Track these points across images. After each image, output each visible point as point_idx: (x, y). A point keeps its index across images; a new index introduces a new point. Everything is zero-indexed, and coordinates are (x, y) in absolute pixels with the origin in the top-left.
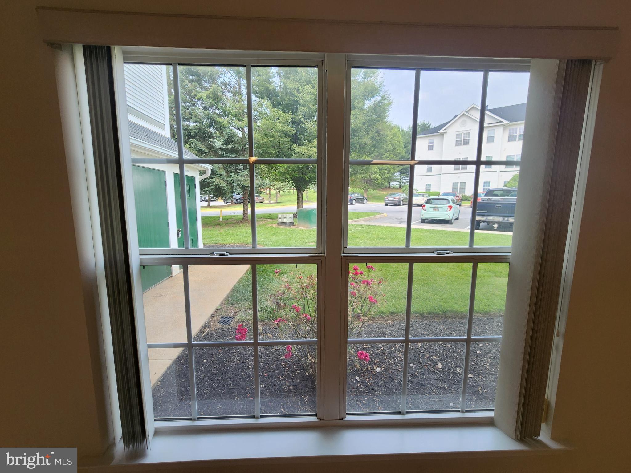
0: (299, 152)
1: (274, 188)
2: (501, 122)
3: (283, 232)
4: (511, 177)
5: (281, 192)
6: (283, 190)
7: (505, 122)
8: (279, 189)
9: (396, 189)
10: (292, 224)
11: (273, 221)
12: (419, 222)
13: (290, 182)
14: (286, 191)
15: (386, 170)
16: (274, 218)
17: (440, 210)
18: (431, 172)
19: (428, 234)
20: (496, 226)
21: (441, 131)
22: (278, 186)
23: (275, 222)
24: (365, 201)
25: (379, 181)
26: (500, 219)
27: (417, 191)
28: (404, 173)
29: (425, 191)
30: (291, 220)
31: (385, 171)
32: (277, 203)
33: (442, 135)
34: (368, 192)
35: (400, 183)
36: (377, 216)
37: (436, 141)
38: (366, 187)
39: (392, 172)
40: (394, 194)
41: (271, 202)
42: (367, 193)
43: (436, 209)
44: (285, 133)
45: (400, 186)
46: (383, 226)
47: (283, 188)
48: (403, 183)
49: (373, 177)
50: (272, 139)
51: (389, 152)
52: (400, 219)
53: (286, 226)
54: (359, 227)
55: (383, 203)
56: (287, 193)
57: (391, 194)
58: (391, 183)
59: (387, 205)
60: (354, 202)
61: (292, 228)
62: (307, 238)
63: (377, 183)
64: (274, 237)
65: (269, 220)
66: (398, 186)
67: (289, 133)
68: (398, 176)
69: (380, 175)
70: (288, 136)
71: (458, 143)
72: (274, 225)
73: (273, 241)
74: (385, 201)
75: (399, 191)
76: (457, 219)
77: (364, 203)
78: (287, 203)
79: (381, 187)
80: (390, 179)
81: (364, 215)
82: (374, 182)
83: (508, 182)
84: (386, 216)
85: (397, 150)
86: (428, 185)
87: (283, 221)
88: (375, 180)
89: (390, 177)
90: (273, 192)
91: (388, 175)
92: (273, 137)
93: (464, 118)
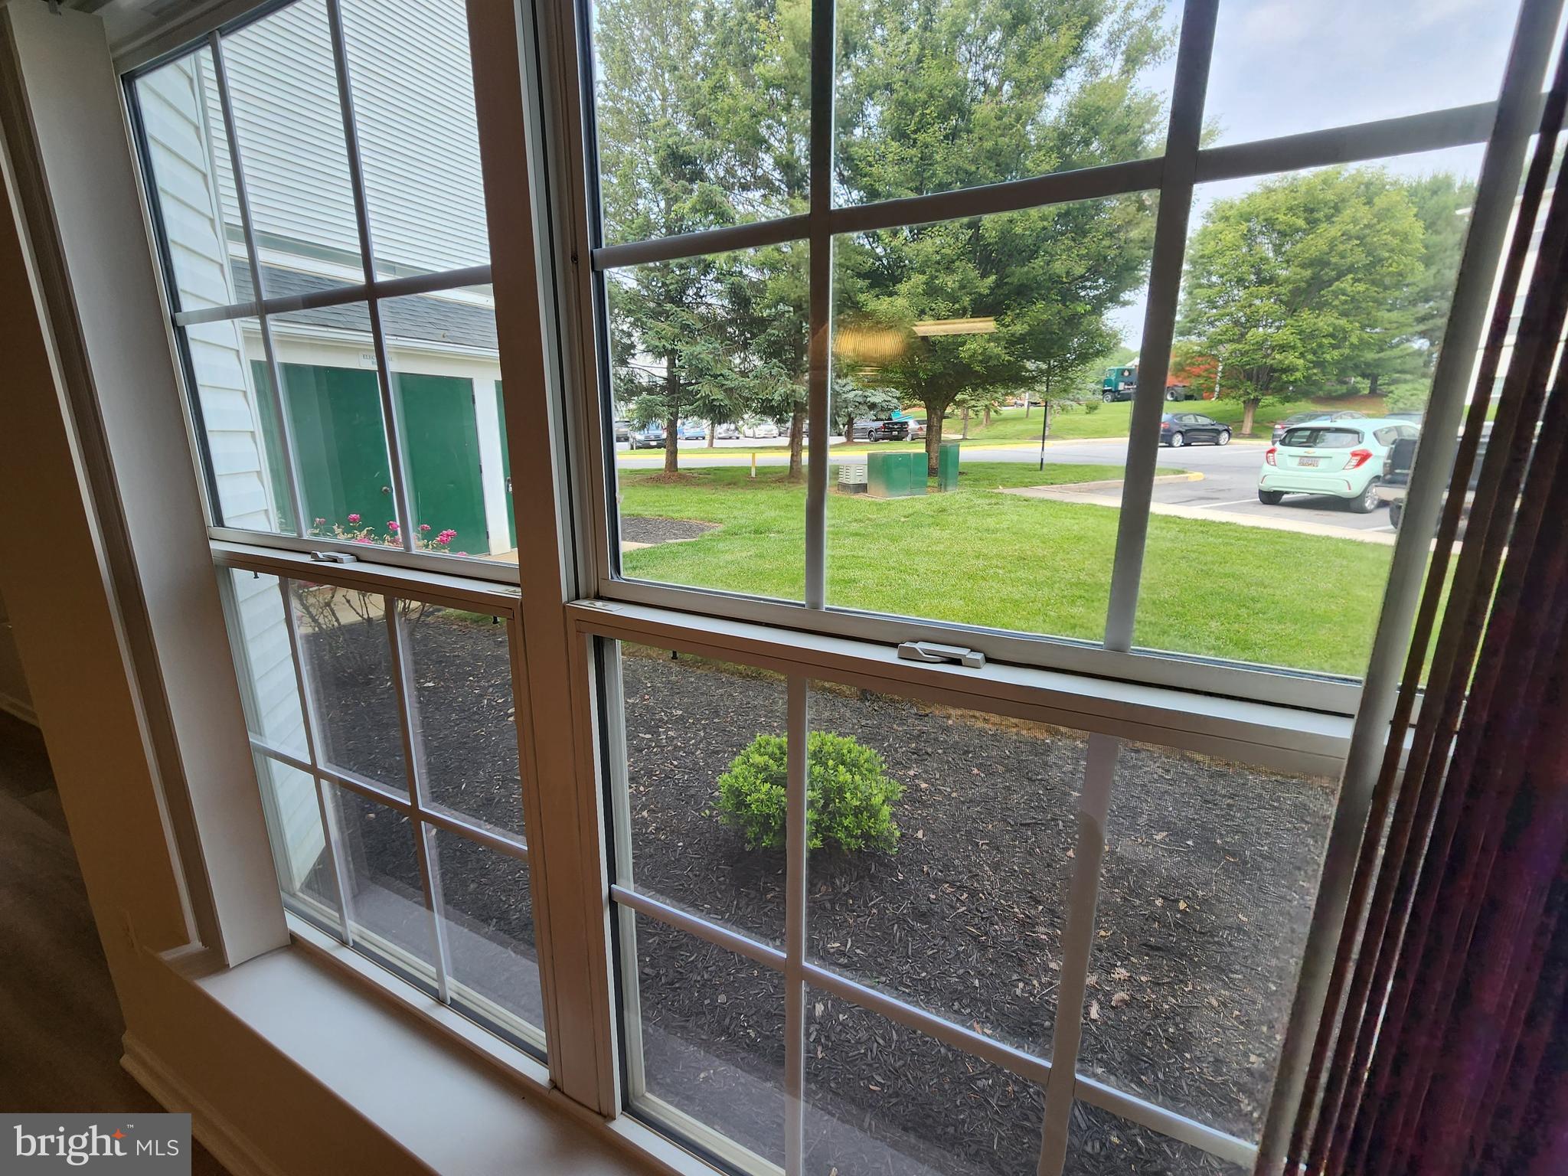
15: (1332, 336)
17: (1322, 463)
24: (1224, 436)
34: (1259, 410)
38: (1249, 394)
42: (1254, 412)
49: (1275, 361)
51: (1352, 276)
60: (1178, 439)
82: (1279, 378)
84: (1194, 479)
85: (1391, 265)
88: (1282, 371)
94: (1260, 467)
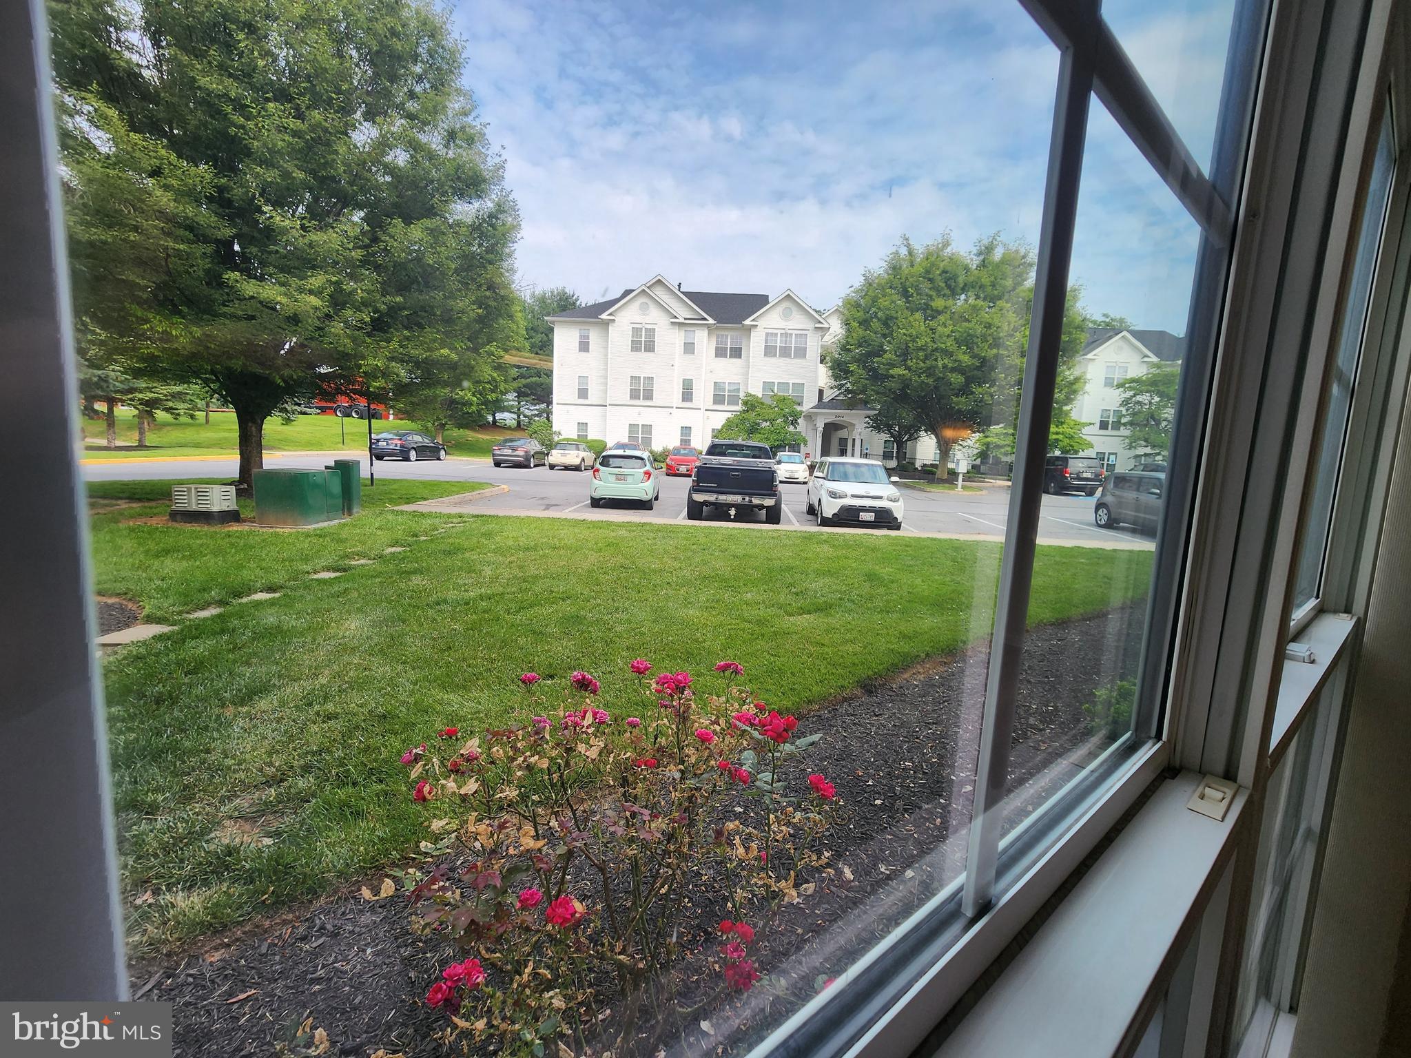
0: (252, 297)
1: (131, 400)
2: (705, 319)
3: (202, 545)
4: (724, 421)
5: (160, 415)
6: (171, 408)
7: (711, 321)
8: (151, 405)
9: (509, 428)
10: (232, 517)
11: (145, 507)
12: (586, 506)
13: (212, 385)
14: (182, 412)
15: (489, 382)
16: (148, 496)
17: (630, 479)
18: (587, 398)
19: (623, 532)
20: (733, 512)
21: (604, 316)
22: (148, 396)
23: (155, 511)
24: (443, 452)
25: (474, 408)
26: (737, 499)
27: (561, 437)
28: (528, 395)
29: (576, 438)
30: (227, 503)
31: (488, 386)
32: (141, 446)
33: (606, 324)
34: (446, 433)
35: (519, 417)
36: (488, 491)
37: (594, 336)
38: (440, 420)
39: (503, 389)
40: (511, 441)
41: (119, 443)
42: (444, 434)
43: (621, 477)
44: (190, 228)
45: (519, 423)
46: (517, 517)
47: (170, 404)
48: (525, 416)
49: (459, 396)
50: (133, 236)
52: (542, 498)
53: (209, 524)
54: (454, 520)
55: (489, 461)
56: (183, 419)
57: (506, 441)
58: (498, 416)
59: (497, 464)
60: (413, 454)
61: (234, 528)
62: (306, 560)
63: (468, 413)
64: (168, 561)
65: (123, 505)
66: (514, 423)
67: (208, 232)
68: (513, 400)
69: (474, 395)
70: (206, 240)
71: (636, 347)
72: (153, 522)
73: (171, 578)
74: (494, 455)
75: (518, 434)
76: (656, 498)
77: (439, 459)
78: (186, 450)
79: (475, 422)
80: (498, 406)
81: (454, 489)
82: (462, 410)
83: (719, 431)
84: (506, 490)
86: (583, 426)
87: (194, 507)
88: (464, 404)
89: (498, 400)
90: (124, 412)
91: (494, 395)
92: (136, 229)
93: (643, 299)
94: (591, 483)
